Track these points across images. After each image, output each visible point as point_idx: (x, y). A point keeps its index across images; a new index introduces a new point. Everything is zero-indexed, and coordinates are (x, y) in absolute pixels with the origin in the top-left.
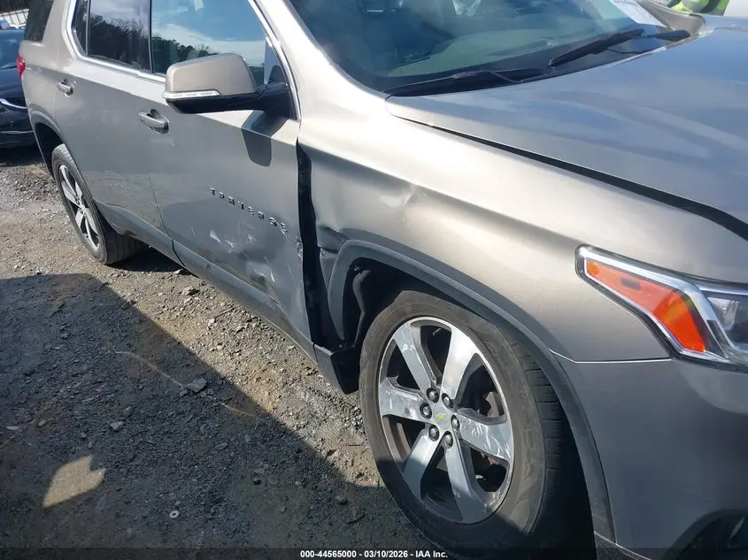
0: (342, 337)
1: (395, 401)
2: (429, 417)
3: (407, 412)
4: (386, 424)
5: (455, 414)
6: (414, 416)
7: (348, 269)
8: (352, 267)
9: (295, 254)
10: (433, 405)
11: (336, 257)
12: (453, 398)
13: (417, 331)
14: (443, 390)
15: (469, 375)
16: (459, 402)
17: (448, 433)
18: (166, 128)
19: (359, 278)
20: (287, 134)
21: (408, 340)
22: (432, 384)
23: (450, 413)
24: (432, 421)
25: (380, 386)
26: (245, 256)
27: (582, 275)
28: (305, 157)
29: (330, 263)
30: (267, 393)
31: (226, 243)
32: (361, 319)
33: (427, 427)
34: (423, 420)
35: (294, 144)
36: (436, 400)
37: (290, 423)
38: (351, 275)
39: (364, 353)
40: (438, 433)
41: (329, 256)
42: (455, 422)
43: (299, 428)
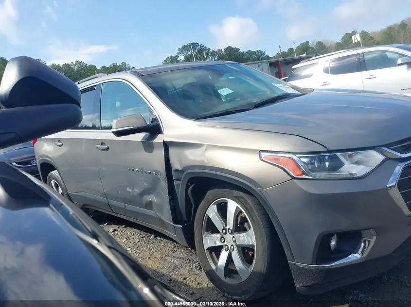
0: (186, 219)
1: (210, 241)
2: (224, 242)
3: (215, 243)
4: (207, 253)
5: (234, 235)
6: (219, 244)
7: (186, 185)
8: (187, 184)
9: (164, 184)
10: (225, 236)
11: (181, 182)
12: (231, 228)
13: (215, 207)
14: (228, 227)
15: (236, 216)
16: (234, 229)
17: (232, 245)
18: (108, 148)
19: (190, 188)
20: (159, 139)
21: (212, 212)
22: (224, 227)
23: (231, 236)
24: (225, 243)
25: (203, 236)
26: (142, 194)
27: (262, 160)
28: (166, 145)
29: (178, 185)
30: (154, 262)
31: (134, 191)
32: (193, 208)
33: (224, 246)
34: (222, 244)
35: (162, 141)
36: (226, 234)
37: (165, 272)
38: (187, 188)
39: (195, 224)
40: (228, 247)
41: (178, 182)
42: (234, 239)
43: (170, 272)
